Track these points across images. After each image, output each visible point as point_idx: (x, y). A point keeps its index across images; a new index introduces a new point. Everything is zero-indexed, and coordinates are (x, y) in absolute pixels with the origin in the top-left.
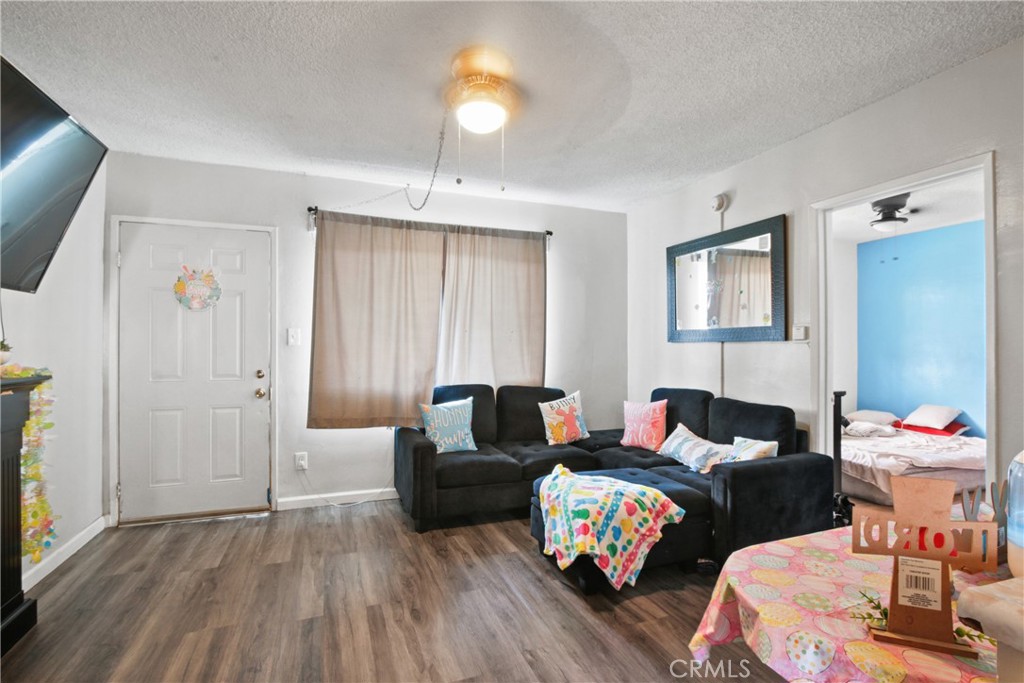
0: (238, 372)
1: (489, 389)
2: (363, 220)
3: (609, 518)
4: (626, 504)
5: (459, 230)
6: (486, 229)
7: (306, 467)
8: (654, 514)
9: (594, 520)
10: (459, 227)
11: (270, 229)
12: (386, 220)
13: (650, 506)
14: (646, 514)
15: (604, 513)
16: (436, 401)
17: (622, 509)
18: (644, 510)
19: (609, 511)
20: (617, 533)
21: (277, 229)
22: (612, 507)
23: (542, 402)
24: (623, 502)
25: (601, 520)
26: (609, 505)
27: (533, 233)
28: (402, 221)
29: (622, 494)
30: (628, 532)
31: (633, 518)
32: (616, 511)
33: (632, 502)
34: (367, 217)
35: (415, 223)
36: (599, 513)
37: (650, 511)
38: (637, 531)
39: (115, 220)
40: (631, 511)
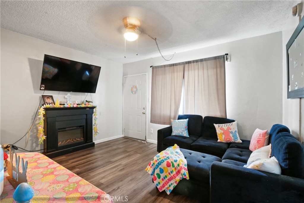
0: (140, 108)
1: (201, 117)
2: (161, 67)
3: (159, 164)
4: (168, 162)
5: (189, 62)
6: (198, 60)
7: (152, 133)
8: (177, 171)
9: (154, 162)
10: (188, 62)
11: (146, 73)
12: (167, 65)
13: (176, 167)
14: (173, 169)
15: (158, 161)
16: (178, 119)
17: (165, 163)
18: (173, 167)
19: (160, 162)
20: (162, 171)
21: (147, 73)
22: (161, 161)
23: (216, 124)
24: (167, 161)
25: (156, 163)
26: (161, 159)
27: (218, 56)
28: (171, 64)
29: (169, 158)
30: (166, 172)
31: (169, 168)
32: (162, 163)
33: (170, 162)
34: (163, 65)
35: (175, 64)
36: (156, 161)
37: (175, 169)
38: (169, 174)
39: (124, 77)
40: (168, 165)
